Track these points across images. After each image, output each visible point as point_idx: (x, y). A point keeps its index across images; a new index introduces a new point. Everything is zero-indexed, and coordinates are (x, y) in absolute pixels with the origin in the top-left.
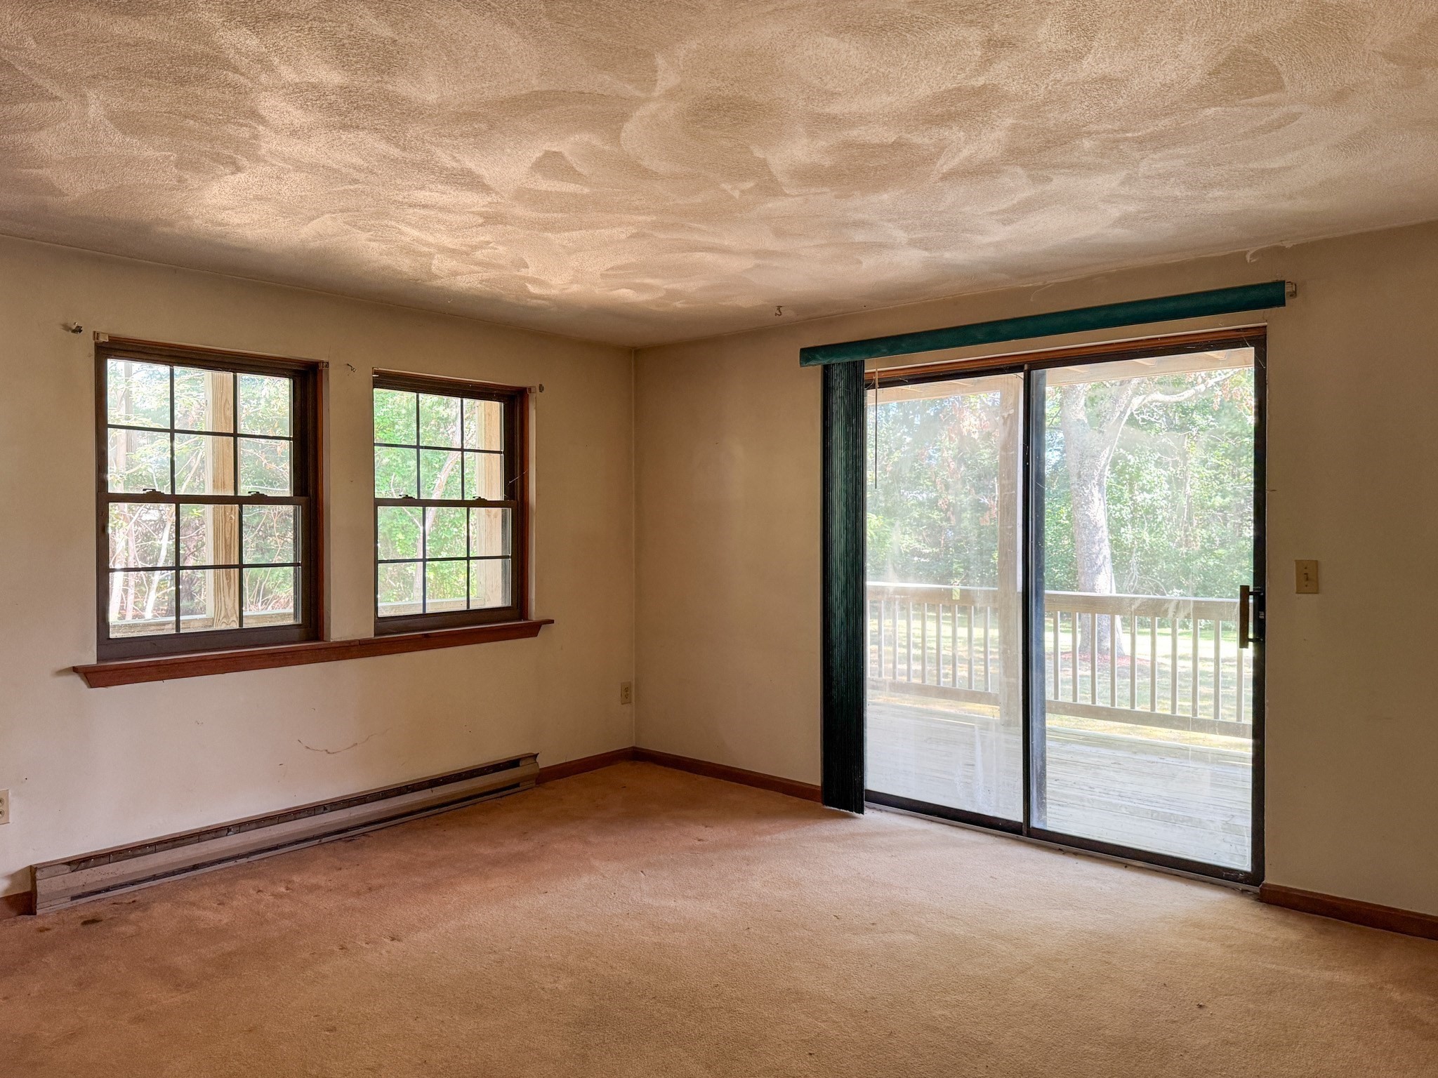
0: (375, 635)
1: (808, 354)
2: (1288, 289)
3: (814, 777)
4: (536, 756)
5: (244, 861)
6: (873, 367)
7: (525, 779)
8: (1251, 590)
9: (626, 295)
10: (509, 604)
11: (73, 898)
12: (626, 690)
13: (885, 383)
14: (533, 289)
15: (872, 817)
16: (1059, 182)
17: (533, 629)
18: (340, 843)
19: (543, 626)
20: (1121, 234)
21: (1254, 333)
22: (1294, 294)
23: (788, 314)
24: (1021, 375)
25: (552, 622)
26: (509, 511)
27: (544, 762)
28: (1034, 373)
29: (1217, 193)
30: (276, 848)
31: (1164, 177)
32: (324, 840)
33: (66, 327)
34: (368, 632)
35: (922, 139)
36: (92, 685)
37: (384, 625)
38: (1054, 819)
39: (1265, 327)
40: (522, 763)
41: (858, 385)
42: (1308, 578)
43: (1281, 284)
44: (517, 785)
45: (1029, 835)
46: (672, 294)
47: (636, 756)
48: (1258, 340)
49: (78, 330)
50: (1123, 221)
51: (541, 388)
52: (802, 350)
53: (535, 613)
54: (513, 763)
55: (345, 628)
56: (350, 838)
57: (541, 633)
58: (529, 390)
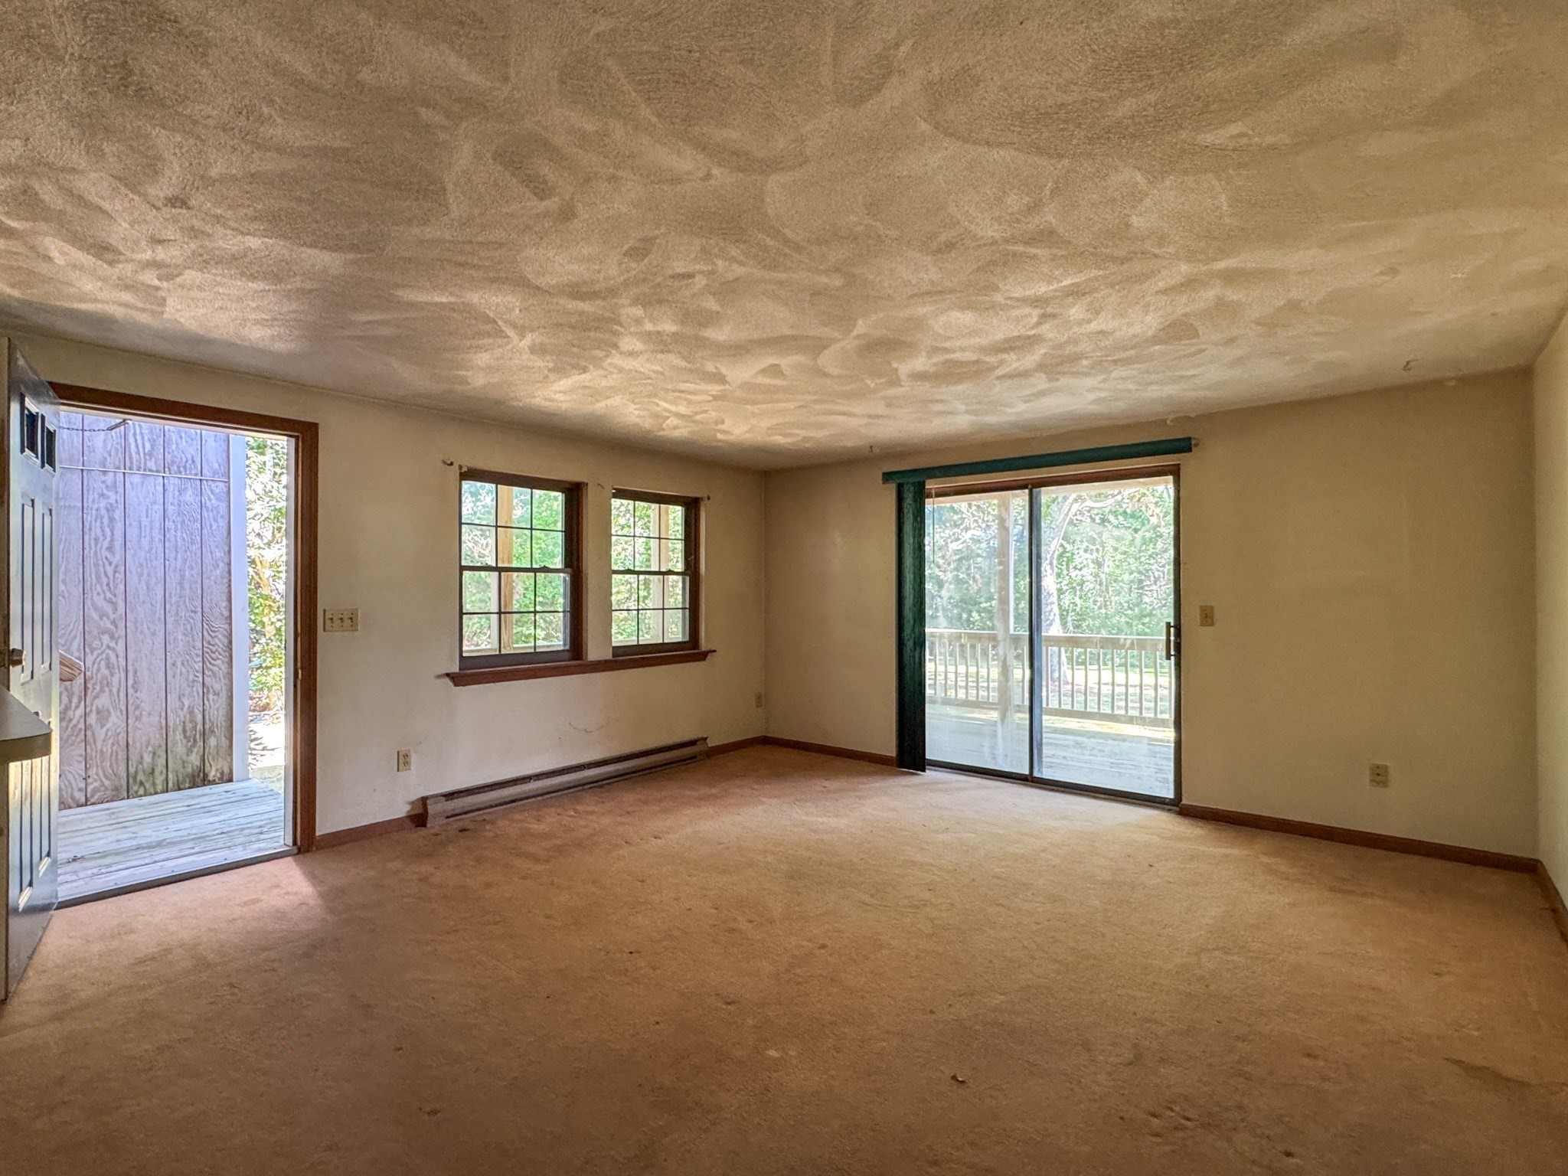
0: (613, 656)
1: (887, 477)
2: (1193, 442)
3: (892, 751)
4: (705, 739)
5: (540, 798)
6: (931, 485)
7: (699, 753)
8: (1172, 624)
9: (779, 440)
10: (687, 639)
11: (448, 817)
12: (759, 697)
13: (938, 495)
14: (719, 436)
15: (930, 774)
16: (1064, 381)
17: (703, 656)
18: (596, 789)
19: (710, 654)
20: (1095, 409)
21: (1172, 468)
22: (1196, 445)
23: (876, 450)
24: (1027, 491)
25: (715, 651)
26: (688, 578)
27: (711, 743)
28: (1034, 490)
29: (1154, 387)
31: (1124, 379)
32: (586, 787)
33: (444, 463)
34: (609, 656)
35: (992, 360)
36: (456, 685)
37: (618, 651)
38: (1047, 774)
39: (1179, 465)
40: (699, 743)
41: (921, 495)
42: (1208, 617)
43: (1190, 439)
44: (695, 757)
45: (1032, 782)
46: (806, 439)
47: (766, 741)
48: (1175, 471)
49: (452, 464)
50: (1097, 401)
51: (709, 498)
52: (884, 474)
53: (704, 646)
54: (693, 743)
55: (595, 652)
56: (601, 787)
57: (709, 657)
58: (702, 499)
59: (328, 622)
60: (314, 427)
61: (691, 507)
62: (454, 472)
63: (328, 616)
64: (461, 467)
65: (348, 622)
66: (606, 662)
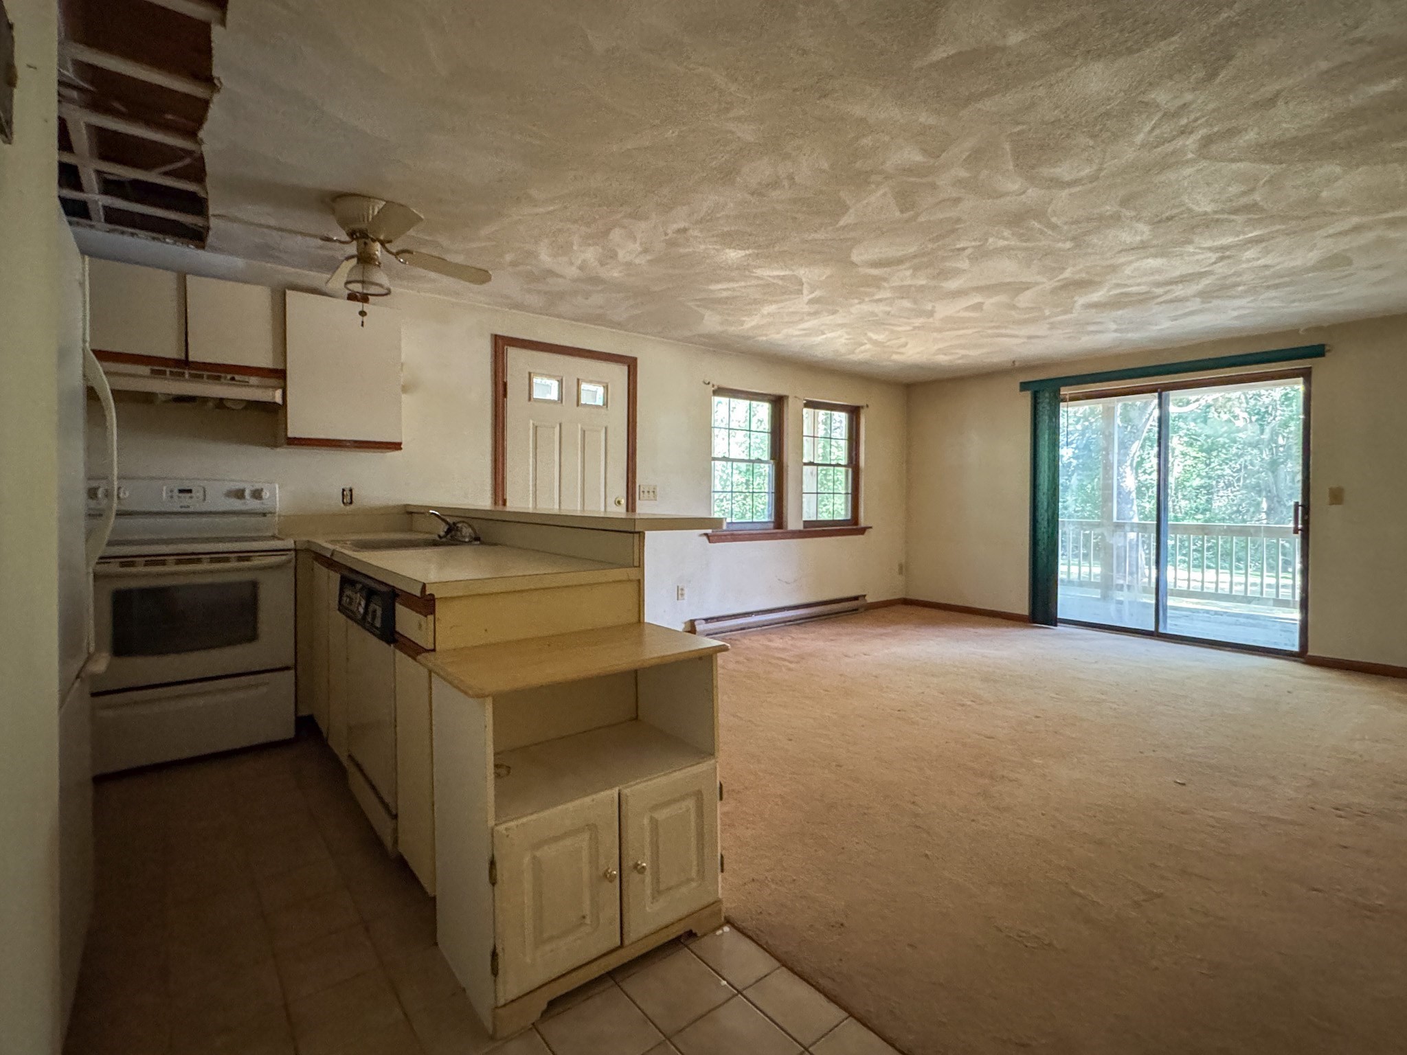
0: (804, 528)
1: (1024, 386)
2: (1327, 348)
3: (1025, 611)
4: (865, 596)
6: (1065, 391)
7: (862, 606)
8: (1300, 504)
9: (943, 359)
10: (849, 517)
12: (901, 567)
13: (1072, 399)
14: (895, 357)
15: (1060, 628)
16: (1216, 302)
17: (862, 531)
19: (867, 530)
20: (1237, 323)
21: (1301, 371)
22: (1329, 351)
23: (1017, 364)
24: (1156, 394)
25: (872, 527)
26: (850, 470)
27: (869, 599)
28: (1164, 393)
29: (1296, 304)
30: (770, 624)
31: (1272, 299)
32: (787, 624)
34: (801, 527)
36: (710, 542)
37: (807, 524)
38: (1170, 628)
39: (1310, 368)
40: (859, 599)
41: (1057, 400)
42: (1337, 497)
43: (1323, 346)
44: (858, 609)
45: (1158, 636)
46: (963, 357)
47: (906, 602)
48: (1306, 374)
49: (709, 384)
50: (1237, 318)
51: (867, 406)
52: (1021, 383)
53: (863, 522)
54: (856, 598)
55: (793, 524)
56: (798, 624)
57: (866, 533)
58: (862, 407)
59: (641, 493)
60: (635, 360)
61: (854, 413)
62: (710, 389)
63: (642, 489)
64: (713, 386)
65: (651, 494)
66: (800, 531)
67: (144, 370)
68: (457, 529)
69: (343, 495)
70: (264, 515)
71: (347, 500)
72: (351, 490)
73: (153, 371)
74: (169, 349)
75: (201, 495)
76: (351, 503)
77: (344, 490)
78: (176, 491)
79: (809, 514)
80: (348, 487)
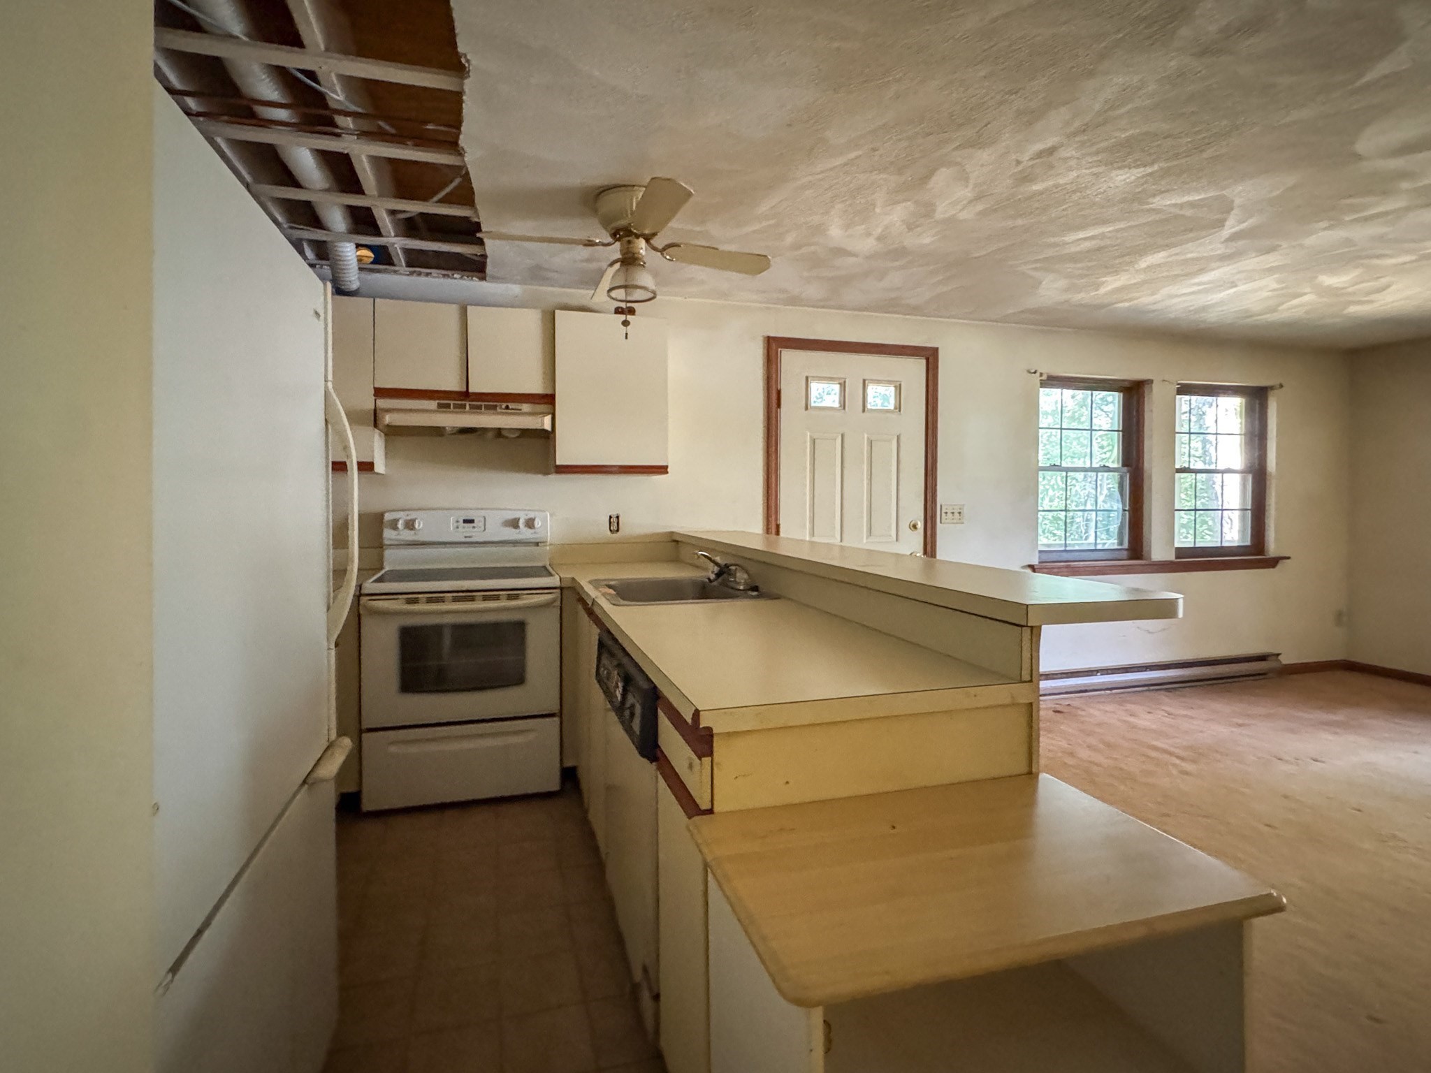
0: (1177, 558)
4: (1277, 655)
5: (1108, 692)
7: (1271, 670)
10: (1248, 543)
12: (1339, 615)
17: (1273, 563)
18: (1163, 692)
19: (1281, 561)
25: (1289, 558)
26: (1250, 477)
27: (1286, 660)
30: (1125, 688)
33: (1030, 372)
34: (1171, 557)
37: (1180, 552)
40: (1269, 658)
44: (1264, 674)
47: (1350, 667)
49: (1035, 372)
51: (1281, 386)
53: (1272, 549)
54: (1262, 658)
55: (1159, 551)
56: (1167, 690)
57: (1279, 566)
58: (1272, 388)
59: (944, 515)
60: (936, 350)
61: (1257, 397)
62: (1036, 379)
63: (944, 511)
64: (1041, 375)
65: (957, 515)
66: (1171, 563)
67: (433, 405)
68: (731, 574)
69: (610, 523)
70: (537, 544)
71: (614, 527)
72: (618, 517)
73: (440, 406)
74: (452, 383)
75: (481, 524)
76: (618, 530)
77: (611, 517)
78: (462, 521)
79: (1184, 539)
80: (614, 514)
